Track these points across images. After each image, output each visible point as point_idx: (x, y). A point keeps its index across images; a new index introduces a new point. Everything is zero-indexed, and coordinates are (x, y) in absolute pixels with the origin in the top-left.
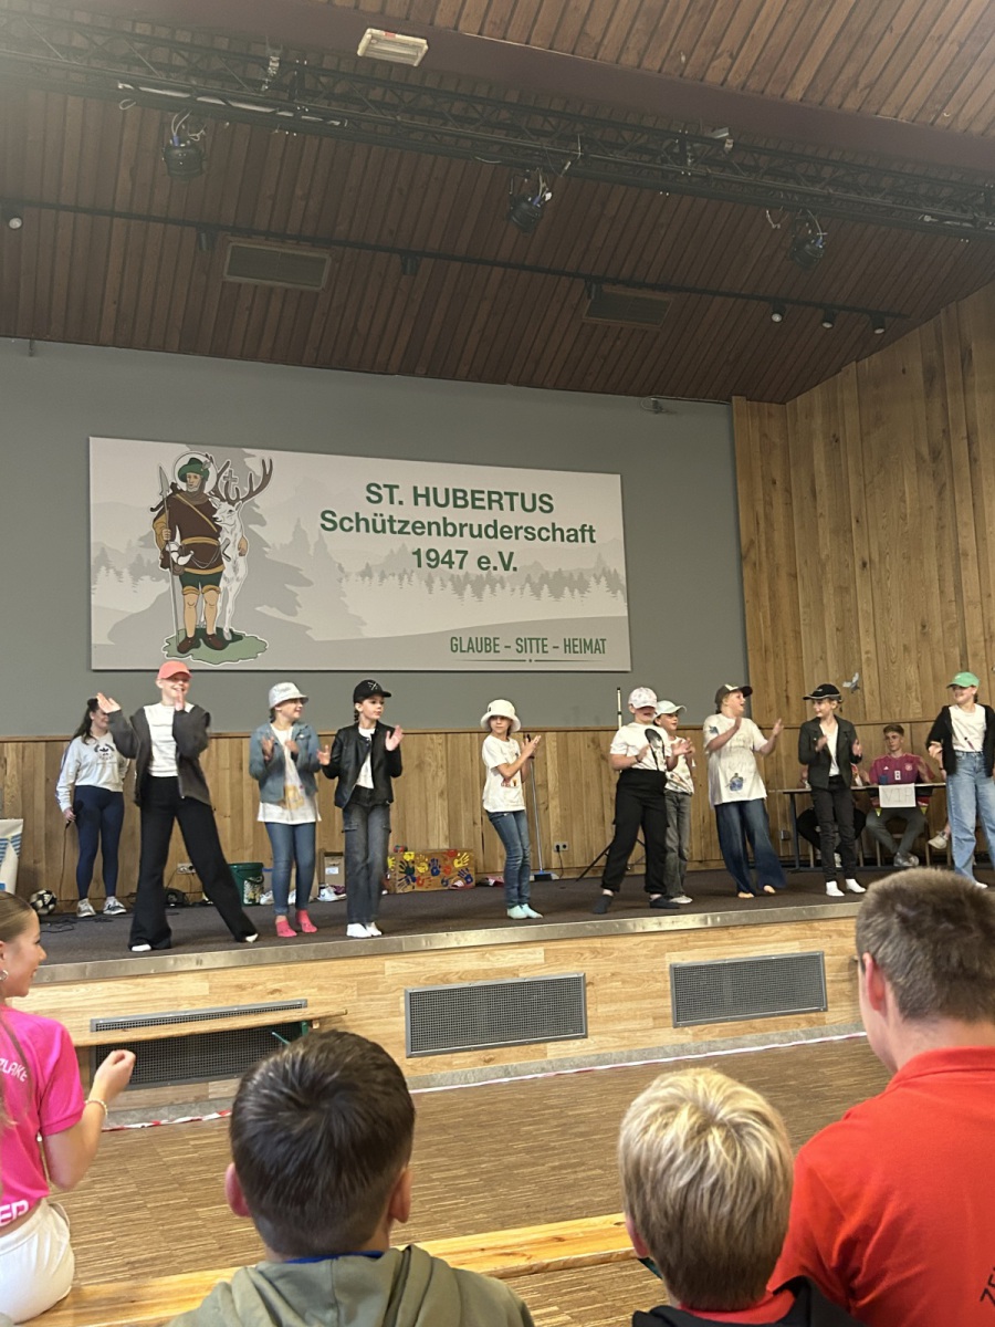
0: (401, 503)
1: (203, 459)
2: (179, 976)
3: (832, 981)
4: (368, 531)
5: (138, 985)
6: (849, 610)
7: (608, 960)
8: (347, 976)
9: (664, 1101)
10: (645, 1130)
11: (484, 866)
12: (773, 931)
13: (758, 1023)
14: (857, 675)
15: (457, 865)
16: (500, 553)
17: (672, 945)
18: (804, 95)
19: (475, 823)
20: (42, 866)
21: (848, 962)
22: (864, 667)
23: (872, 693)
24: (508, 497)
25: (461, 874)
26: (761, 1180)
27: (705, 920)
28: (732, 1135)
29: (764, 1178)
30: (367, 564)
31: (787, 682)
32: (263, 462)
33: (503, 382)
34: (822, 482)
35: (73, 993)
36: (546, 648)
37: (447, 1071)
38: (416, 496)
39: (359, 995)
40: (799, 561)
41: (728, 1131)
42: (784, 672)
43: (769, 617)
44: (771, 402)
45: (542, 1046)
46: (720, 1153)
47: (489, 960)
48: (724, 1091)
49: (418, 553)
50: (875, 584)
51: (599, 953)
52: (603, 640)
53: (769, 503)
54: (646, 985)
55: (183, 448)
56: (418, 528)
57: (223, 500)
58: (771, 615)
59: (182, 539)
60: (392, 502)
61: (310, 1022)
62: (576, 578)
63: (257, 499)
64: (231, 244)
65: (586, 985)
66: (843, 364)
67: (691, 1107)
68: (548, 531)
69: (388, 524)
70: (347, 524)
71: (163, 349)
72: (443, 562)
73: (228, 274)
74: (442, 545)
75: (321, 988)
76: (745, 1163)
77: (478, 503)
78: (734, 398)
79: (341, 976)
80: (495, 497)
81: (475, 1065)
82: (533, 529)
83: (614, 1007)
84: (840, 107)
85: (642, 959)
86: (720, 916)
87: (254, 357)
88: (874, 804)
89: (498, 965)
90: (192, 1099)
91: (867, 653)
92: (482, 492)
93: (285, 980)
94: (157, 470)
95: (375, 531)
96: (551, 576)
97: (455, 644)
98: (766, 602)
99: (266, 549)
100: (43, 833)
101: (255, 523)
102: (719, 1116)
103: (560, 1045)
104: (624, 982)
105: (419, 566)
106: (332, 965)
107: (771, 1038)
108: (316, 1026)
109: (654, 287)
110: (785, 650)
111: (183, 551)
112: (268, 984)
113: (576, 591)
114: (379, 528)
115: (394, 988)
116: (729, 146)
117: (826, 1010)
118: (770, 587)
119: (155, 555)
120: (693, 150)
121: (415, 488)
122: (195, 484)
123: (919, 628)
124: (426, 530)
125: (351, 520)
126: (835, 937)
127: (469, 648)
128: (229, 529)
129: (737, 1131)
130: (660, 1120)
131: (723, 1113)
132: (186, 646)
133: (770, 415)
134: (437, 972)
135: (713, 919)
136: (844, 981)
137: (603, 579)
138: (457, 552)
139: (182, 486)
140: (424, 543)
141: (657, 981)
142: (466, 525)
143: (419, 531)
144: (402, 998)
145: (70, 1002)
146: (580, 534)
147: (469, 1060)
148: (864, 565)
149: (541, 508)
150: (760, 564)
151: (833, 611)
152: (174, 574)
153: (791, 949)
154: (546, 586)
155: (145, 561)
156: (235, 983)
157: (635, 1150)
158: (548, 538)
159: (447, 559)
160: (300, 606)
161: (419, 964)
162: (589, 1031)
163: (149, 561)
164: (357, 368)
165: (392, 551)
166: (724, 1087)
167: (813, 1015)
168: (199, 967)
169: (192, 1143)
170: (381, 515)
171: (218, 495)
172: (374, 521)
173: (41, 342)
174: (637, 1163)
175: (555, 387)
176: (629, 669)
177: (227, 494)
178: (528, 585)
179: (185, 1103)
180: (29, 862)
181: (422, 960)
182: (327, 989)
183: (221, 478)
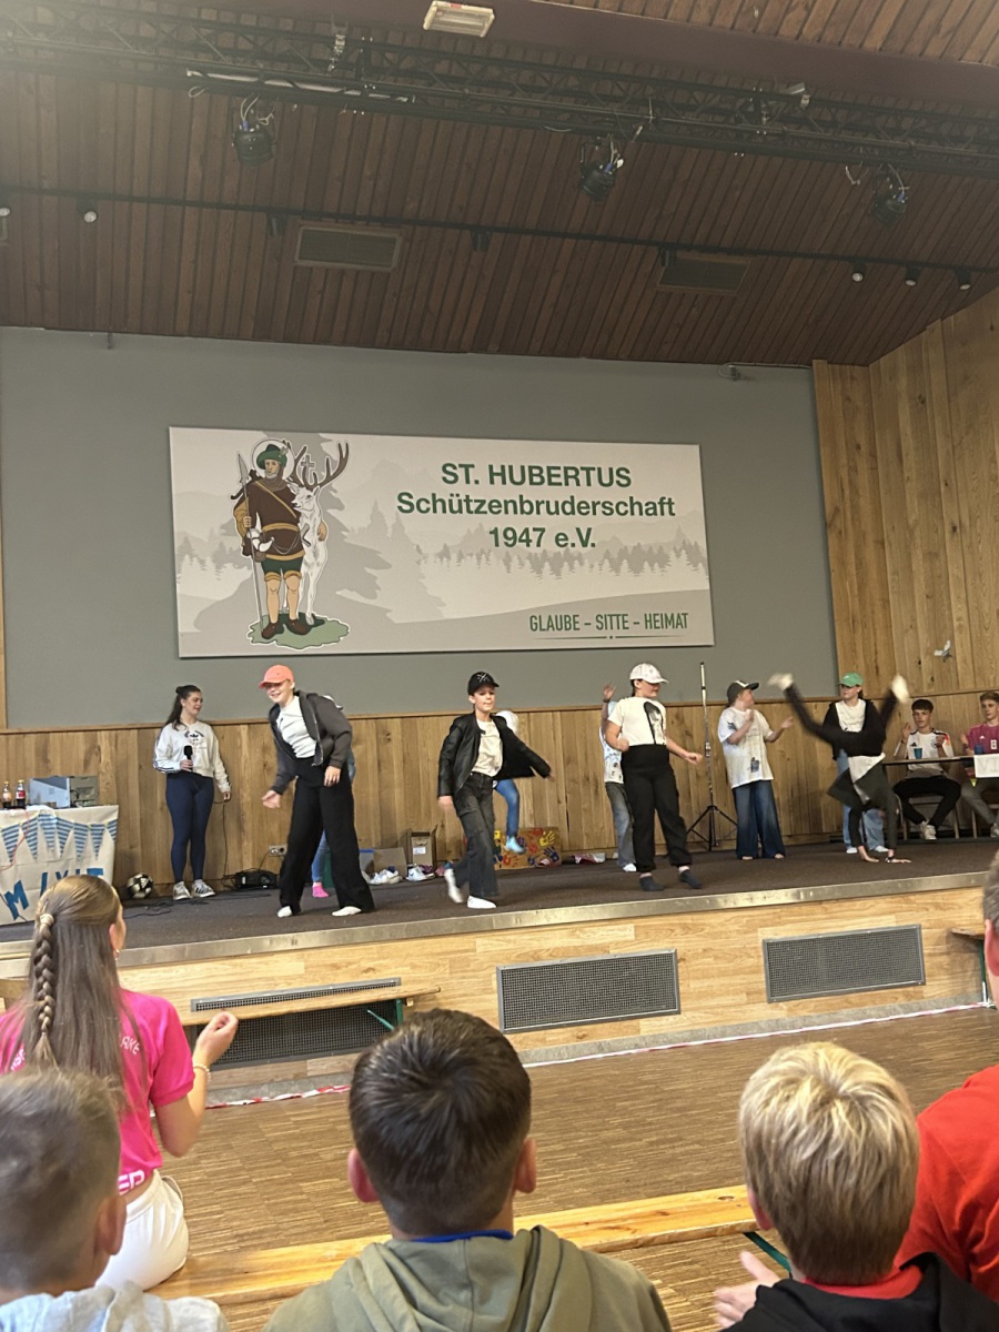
0: (477, 482)
1: (280, 446)
2: (275, 956)
3: (930, 955)
4: (444, 511)
5: (236, 965)
6: (940, 577)
7: (699, 936)
8: (438, 954)
9: (784, 1074)
10: (767, 1103)
11: (570, 845)
12: (868, 905)
13: (853, 997)
14: (949, 642)
15: (542, 843)
16: (578, 530)
17: (764, 920)
18: (884, 44)
19: (559, 802)
20: (138, 850)
21: (945, 935)
22: (956, 634)
23: (965, 661)
24: (585, 472)
25: (547, 852)
26: (887, 1151)
27: (798, 895)
28: (856, 1108)
29: (890, 1150)
30: (445, 546)
31: (876, 653)
32: (339, 445)
33: (577, 355)
34: (909, 444)
35: (174, 974)
36: (626, 625)
37: (542, 1048)
38: (492, 474)
39: (451, 973)
40: (886, 527)
41: (852, 1103)
42: (873, 642)
43: (856, 586)
44: (853, 364)
45: (634, 1022)
46: (845, 1124)
47: (579, 937)
48: (846, 1064)
49: (495, 532)
50: (966, 549)
51: (690, 929)
52: (685, 615)
53: (853, 469)
54: (739, 960)
55: (261, 435)
56: (495, 507)
57: (301, 486)
58: (858, 583)
59: (263, 525)
60: (468, 482)
61: (404, 1000)
62: (655, 551)
63: (334, 483)
64: (302, 228)
65: (678, 962)
66: (928, 323)
67: (812, 1082)
68: (626, 505)
69: (464, 505)
70: (423, 506)
71: (238, 337)
72: (521, 541)
73: (300, 258)
74: (519, 523)
75: (414, 966)
76: (870, 1134)
77: (554, 480)
78: (814, 362)
79: (432, 954)
80: (571, 473)
81: (568, 1042)
82: (611, 504)
83: (707, 983)
84: (921, 55)
85: (735, 934)
86: (813, 890)
87: (326, 341)
88: (970, 774)
89: (589, 942)
90: (291, 1076)
91: (959, 619)
92: (559, 468)
93: (379, 959)
94: (236, 458)
95: (452, 511)
96: (630, 551)
97: (535, 623)
98: (852, 569)
99: (345, 533)
100: (138, 817)
101: (333, 508)
102: (842, 1090)
103: (654, 1021)
104: (716, 958)
105: (497, 545)
106: (424, 944)
107: (868, 1012)
108: (410, 1004)
109: (730, 251)
110: (873, 619)
111: (264, 538)
112: (362, 963)
113: (656, 565)
114: (456, 508)
115: (485, 966)
116: (805, 102)
117: (924, 984)
118: (856, 556)
119: (238, 543)
120: (769, 108)
121: (491, 467)
122: (273, 471)
124: (503, 509)
125: (428, 502)
126: (932, 909)
127: (549, 627)
128: (308, 514)
129: (861, 1104)
130: (781, 1093)
131: (846, 1087)
132: (269, 632)
133: (852, 378)
134: (527, 950)
135: (805, 895)
136: (942, 954)
137: (684, 552)
138: (535, 529)
139: (261, 473)
140: (501, 521)
141: (750, 957)
142: (543, 502)
143: (495, 510)
144: (494, 976)
145: (171, 983)
146: (658, 507)
147: (561, 1037)
148: (954, 529)
149: (618, 482)
150: (846, 531)
151: (922, 578)
152: (256, 560)
153: (888, 922)
154: (625, 561)
155: (227, 548)
156: (329, 963)
157: (756, 1124)
158: (626, 512)
159: (524, 538)
160: (379, 588)
161: (509, 941)
162: (682, 1007)
163: (231, 549)
164: (431, 347)
165: (469, 531)
166: (845, 1060)
167: (911, 989)
168: (294, 947)
169: (293, 1119)
170: (458, 495)
171: (296, 481)
172: (450, 501)
173: (119, 335)
174: (759, 1136)
175: (630, 358)
176: (712, 643)
177: (305, 480)
178: (607, 562)
179: (284, 1080)
180: (125, 847)
181: (512, 937)
182: (419, 967)
183: (299, 463)
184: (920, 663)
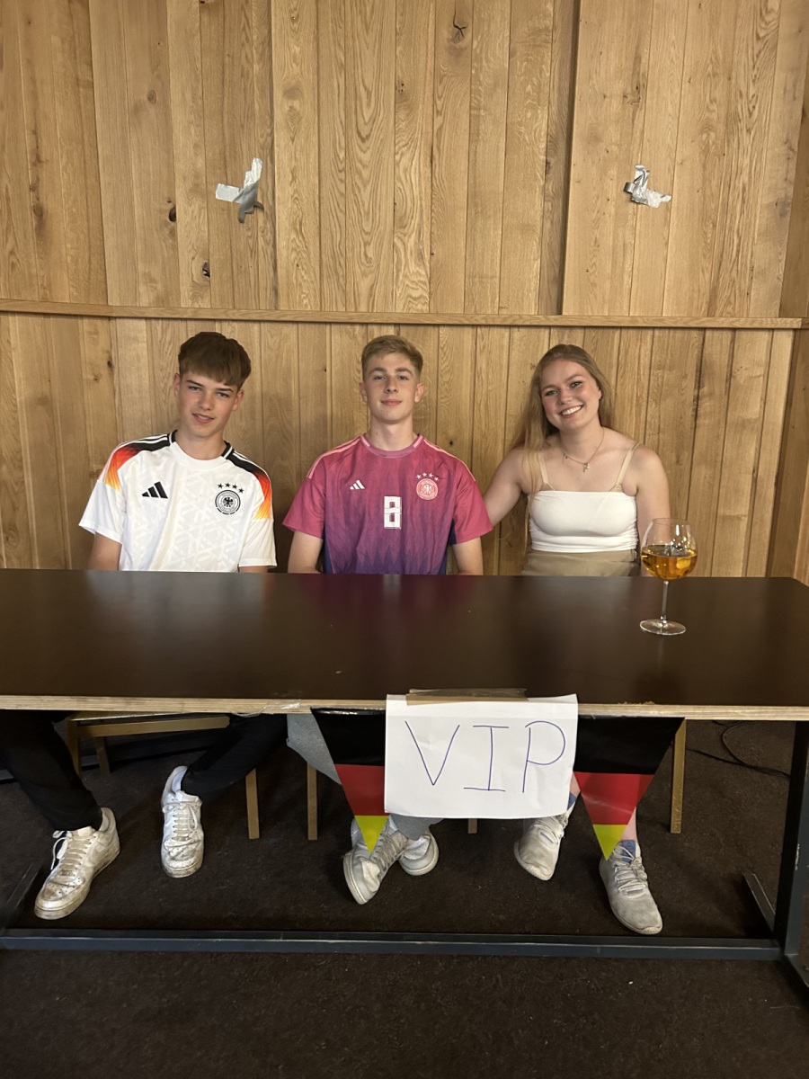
14: (257, 163)
22: (281, 138)
23: (298, 227)
91: (291, 93)
123: (446, 33)
184: (173, 217)
